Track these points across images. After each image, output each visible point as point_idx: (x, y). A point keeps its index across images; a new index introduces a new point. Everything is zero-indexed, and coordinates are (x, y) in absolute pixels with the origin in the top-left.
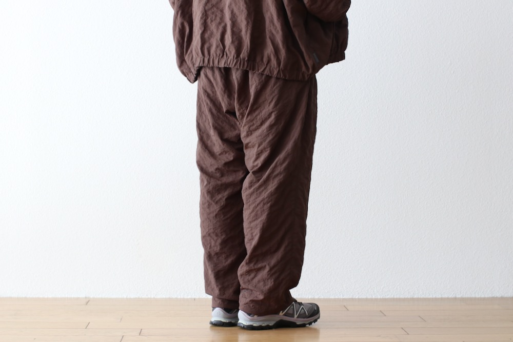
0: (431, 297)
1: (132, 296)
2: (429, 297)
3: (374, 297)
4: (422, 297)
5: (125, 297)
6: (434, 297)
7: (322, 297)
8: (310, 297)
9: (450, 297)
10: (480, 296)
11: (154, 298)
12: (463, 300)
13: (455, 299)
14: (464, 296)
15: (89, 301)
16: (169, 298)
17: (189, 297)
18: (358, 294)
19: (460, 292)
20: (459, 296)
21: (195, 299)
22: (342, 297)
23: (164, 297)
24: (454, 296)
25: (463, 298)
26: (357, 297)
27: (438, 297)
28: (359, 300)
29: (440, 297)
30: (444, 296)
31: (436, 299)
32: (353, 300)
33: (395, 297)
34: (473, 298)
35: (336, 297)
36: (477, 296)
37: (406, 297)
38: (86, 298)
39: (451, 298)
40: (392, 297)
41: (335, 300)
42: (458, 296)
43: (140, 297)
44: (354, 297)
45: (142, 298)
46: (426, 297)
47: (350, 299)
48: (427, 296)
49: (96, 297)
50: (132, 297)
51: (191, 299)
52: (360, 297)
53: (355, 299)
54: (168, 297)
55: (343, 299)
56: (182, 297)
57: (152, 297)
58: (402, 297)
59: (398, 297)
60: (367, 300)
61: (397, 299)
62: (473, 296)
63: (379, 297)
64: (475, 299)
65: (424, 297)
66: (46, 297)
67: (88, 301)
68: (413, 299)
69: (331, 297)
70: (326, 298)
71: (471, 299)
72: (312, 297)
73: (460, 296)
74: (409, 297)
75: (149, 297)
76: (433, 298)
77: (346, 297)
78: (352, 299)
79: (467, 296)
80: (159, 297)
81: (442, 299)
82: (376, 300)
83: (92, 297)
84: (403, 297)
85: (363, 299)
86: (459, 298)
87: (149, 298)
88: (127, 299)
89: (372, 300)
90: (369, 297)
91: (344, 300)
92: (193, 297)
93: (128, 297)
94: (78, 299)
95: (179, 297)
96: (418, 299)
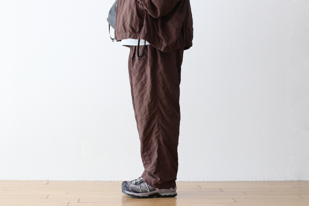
0: (250, 180)
1: (74, 180)
2: (249, 180)
3: (216, 180)
4: (244, 180)
5: (70, 180)
6: (252, 180)
7: (186, 180)
9: (261, 180)
10: (278, 180)
11: (87, 181)
13: (264, 182)
15: (49, 182)
16: (96, 181)
17: (108, 180)
18: (207, 178)
19: (267, 178)
20: (266, 180)
21: (111, 181)
22: (197, 180)
23: (93, 180)
24: (263, 180)
25: (269, 181)
26: (206, 180)
27: (254, 180)
28: (208, 182)
29: (255, 180)
30: (257, 180)
31: (253, 182)
32: (204, 182)
33: (229, 180)
34: (274, 181)
35: (194, 180)
36: (277, 180)
37: (235, 180)
38: (47, 180)
39: (261, 181)
40: (227, 180)
41: (193, 182)
43: (79, 180)
45: (80, 181)
46: (247, 180)
47: (202, 181)
49: (52, 180)
51: (109, 181)
52: (208, 180)
53: (205, 181)
55: (198, 181)
56: (103, 180)
57: (86, 180)
58: (233, 180)
59: (230, 180)
60: (212, 182)
61: (230, 181)
62: (275, 180)
63: (219, 180)
64: (276, 182)
65: (246, 180)
66: (23, 180)
68: (239, 182)
69: (191, 181)
70: (188, 181)
71: (273, 182)
72: (180, 180)
73: (267, 180)
74: (237, 180)
75: (84, 180)
79: (271, 180)
80: (90, 180)
81: (256, 182)
82: (218, 182)
83: (50, 180)
84: (234, 180)
85: (210, 181)
86: (266, 181)
87: (84, 181)
88: (71, 181)
89: (215, 182)
90: (214, 180)
91: (199, 182)
92: (110, 180)
93: (72, 180)
94: (42, 181)
95: (102, 180)
96: (242, 182)
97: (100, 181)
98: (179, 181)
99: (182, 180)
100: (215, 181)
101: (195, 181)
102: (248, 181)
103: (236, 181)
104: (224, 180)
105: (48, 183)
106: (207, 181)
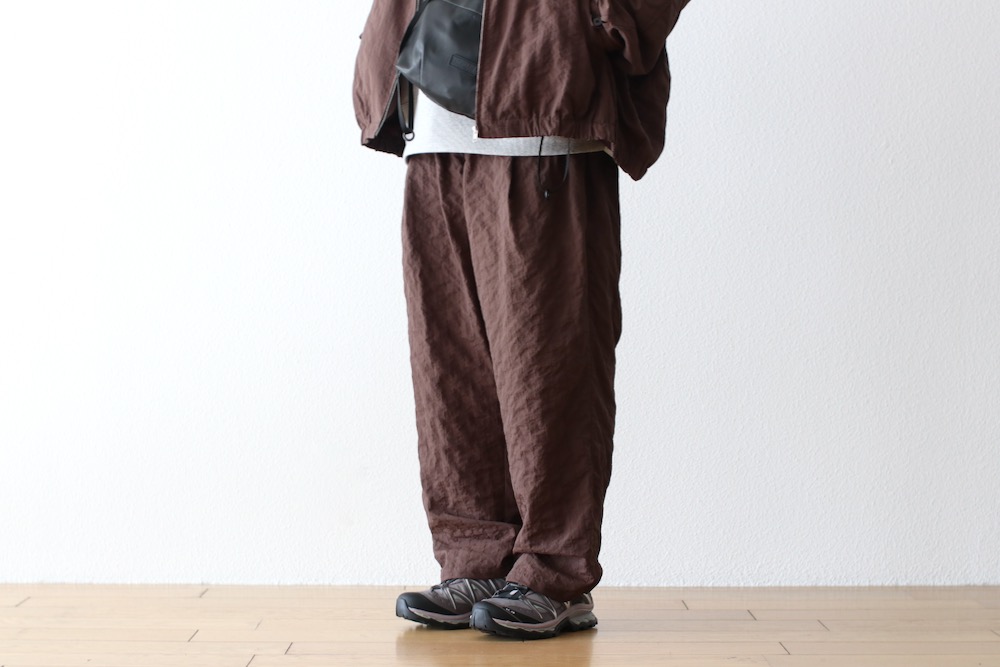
0: (850, 584)
1: (289, 582)
2: (847, 585)
3: (742, 585)
4: (833, 585)
6: (856, 584)
7: (645, 585)
8: (621, 585)
9: (886, 584)
10: (942, 583)
12: (911, 590)
13: (896, 588)
14: (913, 584)
15: (208, 590)
16: (358, 586)
17: (395, 583)
18: (713, 578)
19: (906, 576)
20: (903, 583)
22: (682, 585)
24: (894, 583)
25: (911, 587)
26: (710, 585)
27: (862, 584)
28: (715, 589)
29: (867, 584)
30: (874, 583)
31: (859, 589)
32: (702, 589)
33: (783, 585)
34: (929, 587)
35: (672, 585)
36: (938, 583)
37: (803, 585)
38: (203, 584)
39: (889, 587)
40: (777, 584)
41: (669, 589)
42: (901, 584)
43: (304, 583)
44: (705, 585)
46: (841, 584)
47: (697, 587)
48: (843, 583)
49: (221, 583)
50: (289, 584)
51: (399, 587)
52: (716, 585)
53: (707, 588)
54: (355, 583)
55: (684, 588)
56: (382, 584)
57: (327, 583)
58: (795, 584)
59: (788, 584)
60: (728, 589)
61: (785, 587)
62: (930, 583)
63: (752, 585)
64: (934, 588)
65: (837, 585)
66: (129, 583)
67: (204, 591)
68: (815, 589)
69: (661, 585)
71: (925, 589)
72: (626, 585)
73: (905, 584)
75: (321, 582)
76: (853, 588)
77: (689, 584)
78: (701, 587)
79: (917, 583)
80: (338, 583)
81: (871, 589)
82: (746, 589)
83: (213, 583)
84: (798, 585)
85: (722, 588)
86: (902, 587)
87: (319, 586)
88: (279, 586)
90: (734, 584)
91: (686, 589)
92: (403, 583)
93: (281, 583)
94: (187, 586)
95: (376, 584)
96: (827, 589)
97: (372, 586)
98: (624, 587)
99: (634, 584)
100: (739, 588)
101: (675, 588)
102: (843, 587)
103: (805, 587)
104: (769, 584)
105: (203, 593)
106: (713, 588)
